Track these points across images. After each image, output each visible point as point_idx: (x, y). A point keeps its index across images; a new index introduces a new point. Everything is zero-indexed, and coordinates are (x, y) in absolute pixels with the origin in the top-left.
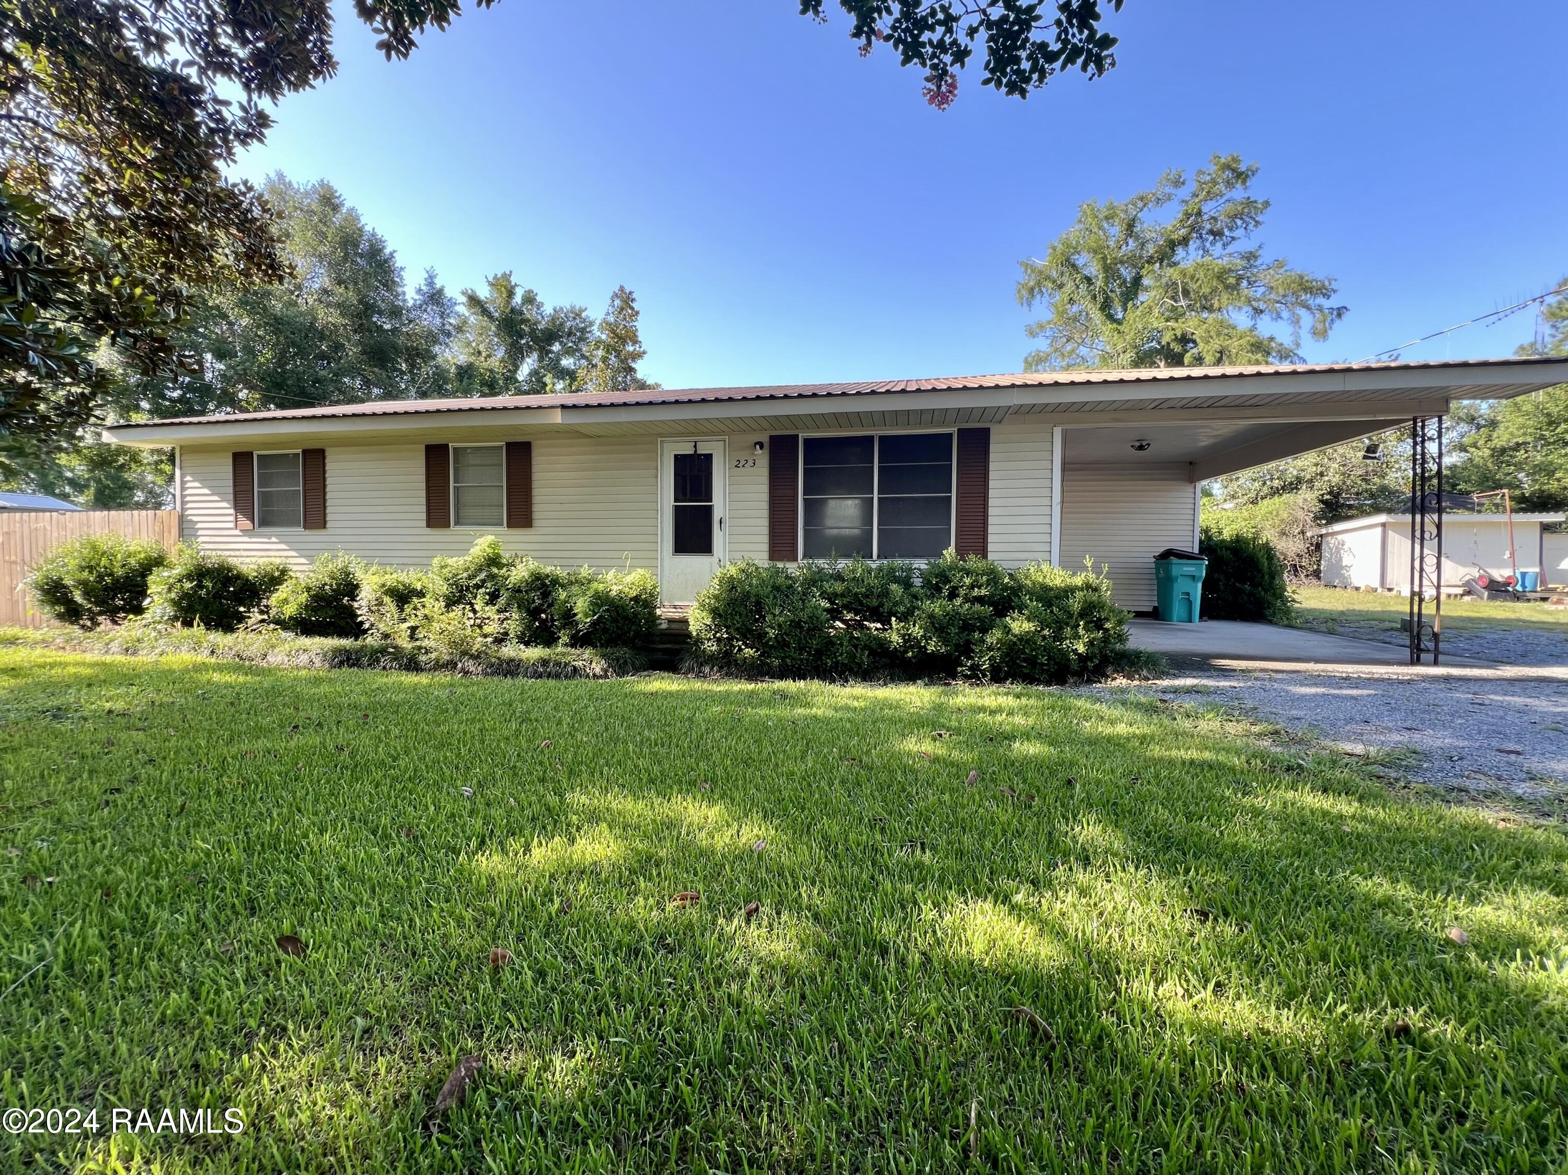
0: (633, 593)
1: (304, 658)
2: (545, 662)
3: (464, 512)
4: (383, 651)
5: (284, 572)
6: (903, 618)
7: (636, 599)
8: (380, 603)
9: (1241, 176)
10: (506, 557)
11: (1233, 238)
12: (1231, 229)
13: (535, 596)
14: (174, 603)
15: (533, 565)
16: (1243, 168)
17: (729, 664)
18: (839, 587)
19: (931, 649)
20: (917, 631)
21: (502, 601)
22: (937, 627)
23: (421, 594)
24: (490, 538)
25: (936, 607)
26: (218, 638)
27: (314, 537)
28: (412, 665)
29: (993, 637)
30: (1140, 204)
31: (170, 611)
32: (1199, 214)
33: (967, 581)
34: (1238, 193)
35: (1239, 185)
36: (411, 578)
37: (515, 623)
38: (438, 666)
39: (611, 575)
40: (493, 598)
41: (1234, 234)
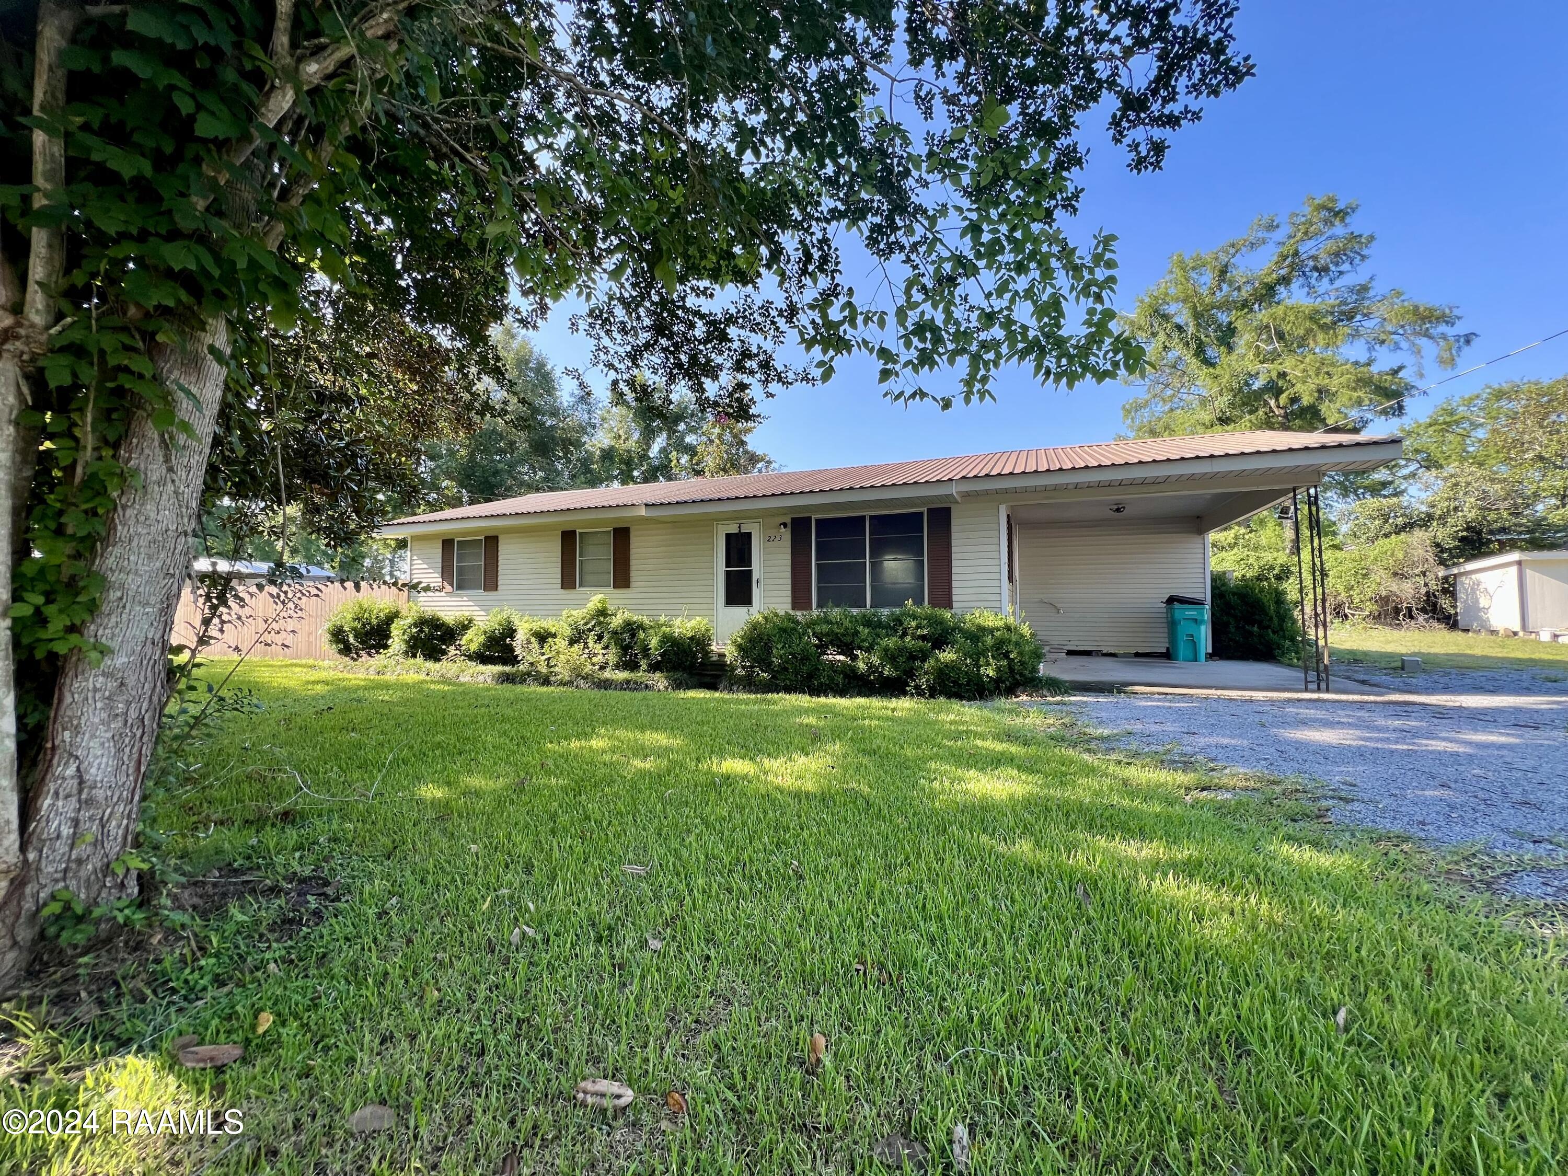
0: (689, 634)
1: (481, 678)
2: (628, 682)
3: (588, 578)
4: (529, 674)
5: (470, 621)
6: (868, 650)
7: (692, 638)
8: (529, 642)
9: (1341, 214)
10: (611, 609)
11: (1341, 273)
12: (1337, 264)
13: (626, 636)
14: (407, 642)
15: (628, 615)
16: (1340, 205)
17: (750, 684)
18: (825, 628)
19: (886, 673)
20: (875, 660)
21: (605, 640)
22: (890, 657)
23: (554, 636)
24: (600, 596)
25: (891, 642)
26: (430, 665)
27: (491, 595)
28: (546, 682)
29: (929, 664)
30: (1232, 251)
31: (404, 647)
32: (1296, 253)
33: (914, 624)
34: (1339, 229)
35: (1337, 222)
36: (549, 624)
37: (612, 656)
38: (563, 683)
39: (678, 622)
40: (600, 638)
41: (1342, 268)
